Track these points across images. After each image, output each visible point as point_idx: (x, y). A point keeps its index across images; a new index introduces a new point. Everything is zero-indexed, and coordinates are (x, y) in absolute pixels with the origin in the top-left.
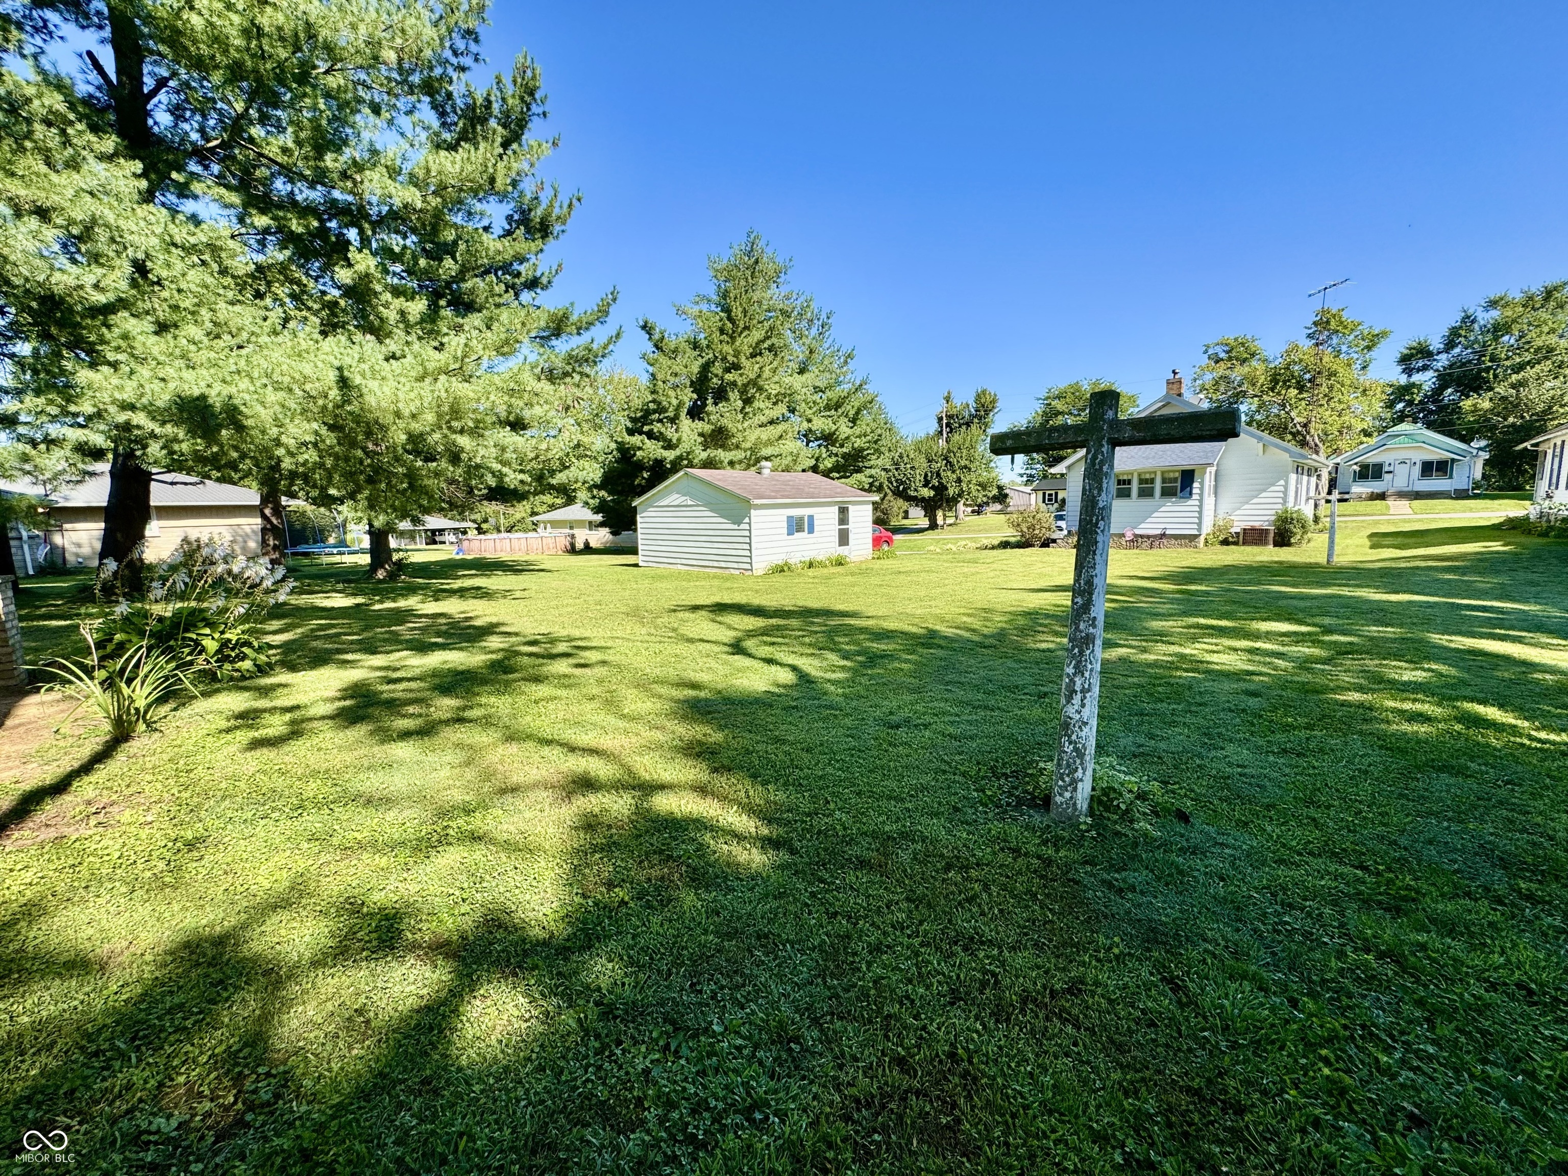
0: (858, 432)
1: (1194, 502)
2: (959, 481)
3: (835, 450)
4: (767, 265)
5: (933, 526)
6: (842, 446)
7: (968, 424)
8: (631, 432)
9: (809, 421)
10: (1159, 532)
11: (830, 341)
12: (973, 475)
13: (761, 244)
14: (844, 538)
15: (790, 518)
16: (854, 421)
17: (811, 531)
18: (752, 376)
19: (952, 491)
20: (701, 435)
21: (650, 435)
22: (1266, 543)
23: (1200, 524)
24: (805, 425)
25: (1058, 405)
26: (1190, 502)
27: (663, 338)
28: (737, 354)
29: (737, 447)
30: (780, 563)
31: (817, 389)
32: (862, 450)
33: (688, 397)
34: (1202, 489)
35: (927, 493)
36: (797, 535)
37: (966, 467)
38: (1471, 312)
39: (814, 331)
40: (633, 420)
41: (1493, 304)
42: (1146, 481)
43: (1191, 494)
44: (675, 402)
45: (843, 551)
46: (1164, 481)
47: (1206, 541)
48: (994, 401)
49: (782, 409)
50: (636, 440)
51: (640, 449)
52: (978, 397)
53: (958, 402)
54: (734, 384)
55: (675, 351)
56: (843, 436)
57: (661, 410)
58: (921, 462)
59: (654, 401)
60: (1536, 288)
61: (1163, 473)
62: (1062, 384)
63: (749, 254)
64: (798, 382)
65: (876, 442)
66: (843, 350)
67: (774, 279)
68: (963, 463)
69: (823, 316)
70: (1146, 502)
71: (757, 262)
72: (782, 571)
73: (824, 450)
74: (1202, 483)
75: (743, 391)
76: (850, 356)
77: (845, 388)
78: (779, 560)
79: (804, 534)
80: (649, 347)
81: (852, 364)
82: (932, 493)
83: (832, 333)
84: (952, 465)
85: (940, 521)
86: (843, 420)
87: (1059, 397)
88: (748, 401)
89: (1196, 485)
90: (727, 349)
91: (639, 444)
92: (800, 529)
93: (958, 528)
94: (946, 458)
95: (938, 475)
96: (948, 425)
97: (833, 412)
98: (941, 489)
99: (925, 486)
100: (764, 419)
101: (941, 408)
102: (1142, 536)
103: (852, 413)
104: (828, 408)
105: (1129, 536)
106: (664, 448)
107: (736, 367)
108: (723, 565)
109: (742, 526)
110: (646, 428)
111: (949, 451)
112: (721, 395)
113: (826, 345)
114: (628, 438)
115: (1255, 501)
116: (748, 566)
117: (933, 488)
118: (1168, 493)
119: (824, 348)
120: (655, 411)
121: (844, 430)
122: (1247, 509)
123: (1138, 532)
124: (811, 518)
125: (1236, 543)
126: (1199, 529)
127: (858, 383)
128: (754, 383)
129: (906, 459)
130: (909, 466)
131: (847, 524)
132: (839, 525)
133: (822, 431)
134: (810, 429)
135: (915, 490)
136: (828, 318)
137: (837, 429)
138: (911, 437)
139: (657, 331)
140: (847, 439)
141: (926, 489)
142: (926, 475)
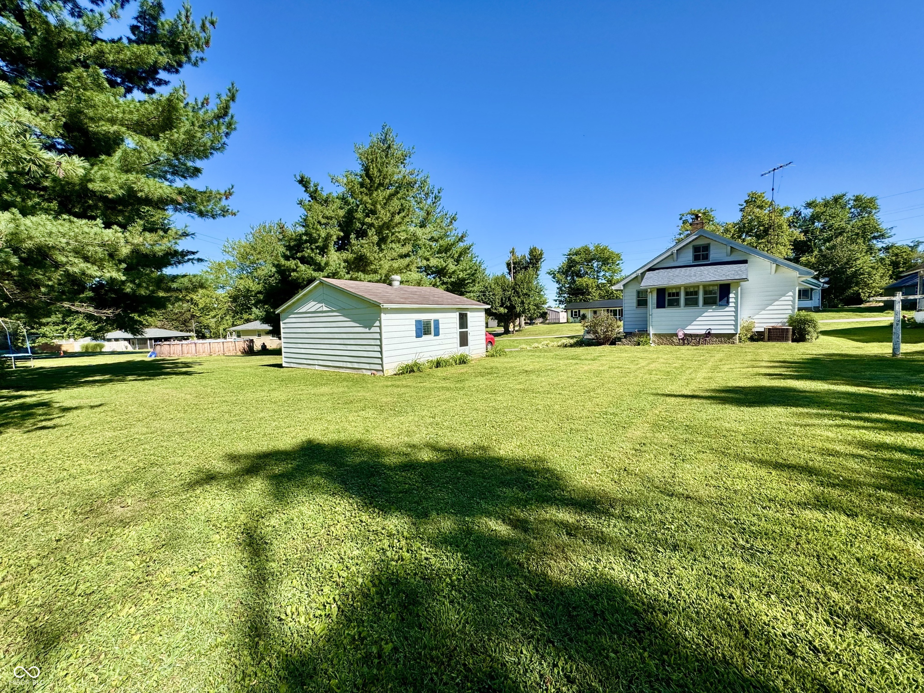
0: (461, 268)
1: (731, 308)
2: (523, 303)
3: (445, 280)
4: (397, 151)
5: (507, 332)
6: (450, 277)
7: (526, 268)
8: (287, 258)
9: (428, 260)
10: (703, 332)
11: (440, 208)
12: (531, 299)
13: (392, 135)
14: (464, 340)
15: (418, 322)
16: (458, 261)
17: (437, 334)
18: (386, 219)
19: (518, 309)
20: (345, 261)
21: (303, 260)
22: (786, 340)
23: (736, 325)
24: (425, 262)
25: (576, 258)
26: (727, 309)
27: (316, 191)
28: (374, 204)
29: (375, 272)
30: (410, 362)
31: (432, 239)
32: (464, 280)
33: (336, 233)
34: (736, 299)
35: (502, 310)
36: (425, 337)
37: (526, 294)
38: (798, 209)
39: (429, 201)
40: (289, 248)
41: (809, 205)
42: (691, 293)
43: (728, 302)
44: (323, 235)
45: (464, 350)
46: (705, 292)
47: (740, 339)
48: (541, 254)
49: (408, 248)
50: (292, 263)
51: (294, 270)
52: (531, 252)
53: (519, 254)
54: (371, 225)
55: (326, 201)
56: (450, 271)
57: (311, 241)
58: (498, 290)
59: (306, 234)
60: (829, 197)
61: (704, 287)
62: (578, 246)
63: (384, 141)
64: (419, 232)
65: (473, 275)
66: (450, 213)
67: (402, 161)
68: (525, 291)
69: (436, 191)
70: (691, 310)
71: (389, 147)
72: (412, 371)
73: (438, 280)
74: (736, 294)
75: (379, 232)
76: (454, 219)
77: (451, 240)
78: (408, 360)
79: (431, 337)
80: (306, 197)
81: (455, 224)
82: (506, 311)
83: (442, 202)
84: (518, 293)
85: (511, 328)
86: (450, 260)
87: (576, 254)
88: (383, 240)
89: (731, 295)
90: (365, 198)
91: (293, 266)
92: (427, 332)
93: (523, 333)
94: (514, 289)
95: (509, 299)
96: (514, 268)
97: (444, 254)
98: (511, 308)
99: (501, 306)
100: (395, 254)
101: (508, 257)
102: (691, 335)
103: (456, 256)
104: (439, 252)
105: (681, 335)
106: (315, 270)
107: (373, 212)
108: (356, 366)
109: (373, 330)
110: (299, 255)
111: (516, 284)
112: (362, 234)
113: (438, 211)
114: (283, 261)
115: (770, 307)
116: (379, 367)
117: (506, 307)
118: (709, 302)
119: (437, 213)
120: (306, 241)
121: (452, 267)
122: (764, 314)
123: (687, 332)
124: (437, 322)
125: (762, 340)
126: (736, 329)
127: (460, 235)
128: (387, 226)
129: (489, 288)
130: (491, 293)
131: (467, 328)
132: (460, 328)
133: (437, 267)
134: (428, 265)
135: (495, 309)
136: (439, 192)
137: (446, 266)
138: (491, 275)
139: (312, 185)
140: (454, 272)
141: (502, 308)
142: (502, 299)
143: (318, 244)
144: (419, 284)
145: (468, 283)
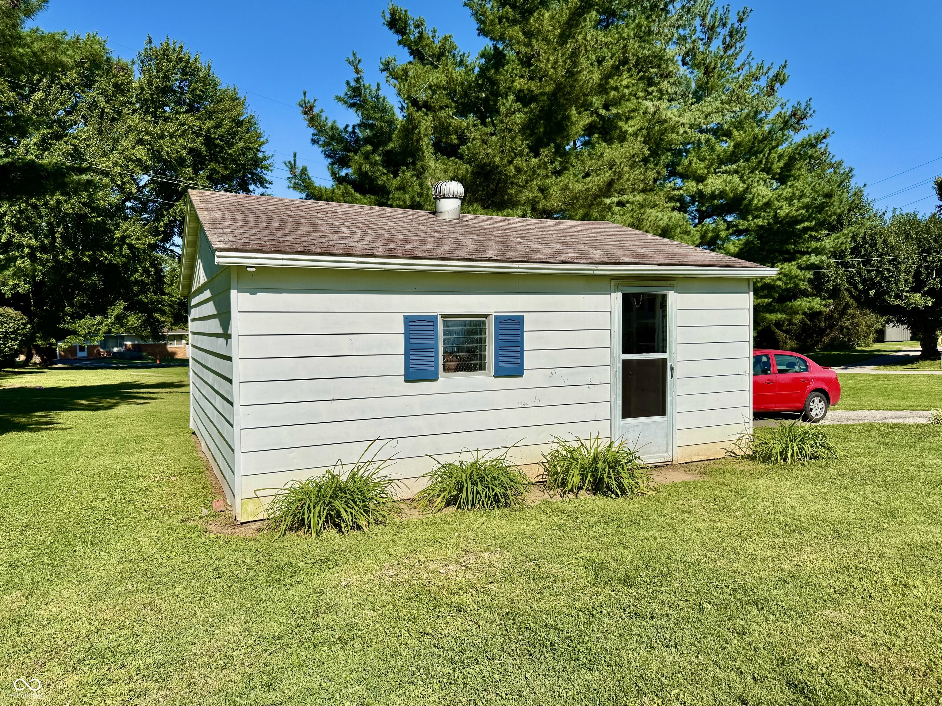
0: (788, 194)
3: (743, 224)
5: (930, 355)
9: (700, 179)
11: (743, 57)
15: (420, 325)
16: (781, 177)
27: (421, 37)
35: (919, 301)
56: (758, 202)
66: (768, 67)
69: (732, 20)
77: (764, 128)
82: (930, 301)
86: (761, 176)
97: (742, 164)
99: (915, 290)
103: (777, 167)
104: (732, 158)
113: (738, 63)
117: (931, 293)
119: (735, 69)
124: (512, 326)
129: (880, 247)
130: (886, 258)
131: (664, 351)
132: (624, 352)
133: (722, 194)
134: (700, 193)
135: (898, 296)
136: (741, 20)
137: (746, 190)
138: (889, 215)
139: (411, 26)
140: (768, 204)
141: (917, 296)
142: (917, 273)
143: (391, 146)
144: (665, 233)
145: (806, 230)
